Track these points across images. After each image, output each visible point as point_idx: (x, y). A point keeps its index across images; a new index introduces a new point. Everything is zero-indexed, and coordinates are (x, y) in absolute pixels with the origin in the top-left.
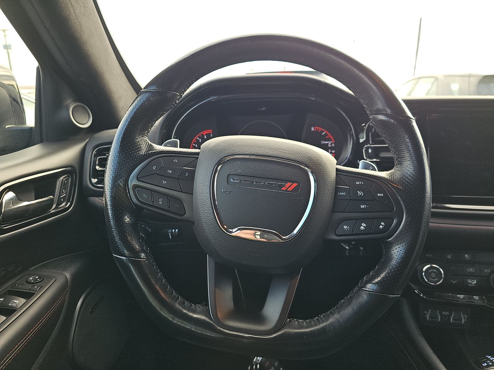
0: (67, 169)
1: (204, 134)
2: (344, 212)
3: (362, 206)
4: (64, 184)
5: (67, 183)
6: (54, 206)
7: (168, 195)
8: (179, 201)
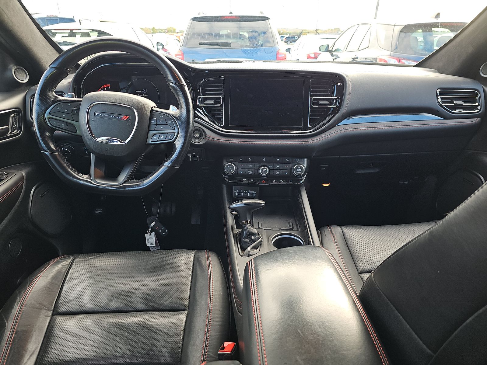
0: (15, 109)
1: (105, 87)
2: (154, 130)
3: (162, 128)
4: (14, 119)
5: (17, 118)
6: (10, 132)
7: (67, 122)
8: (73, 125)
